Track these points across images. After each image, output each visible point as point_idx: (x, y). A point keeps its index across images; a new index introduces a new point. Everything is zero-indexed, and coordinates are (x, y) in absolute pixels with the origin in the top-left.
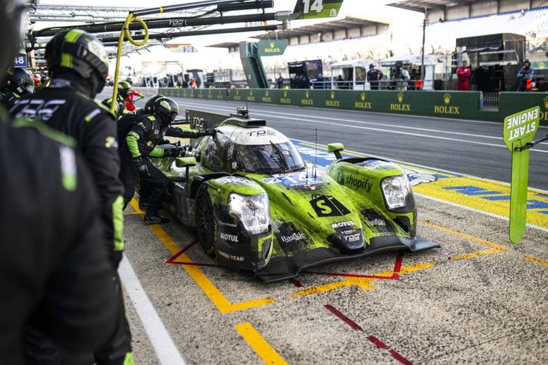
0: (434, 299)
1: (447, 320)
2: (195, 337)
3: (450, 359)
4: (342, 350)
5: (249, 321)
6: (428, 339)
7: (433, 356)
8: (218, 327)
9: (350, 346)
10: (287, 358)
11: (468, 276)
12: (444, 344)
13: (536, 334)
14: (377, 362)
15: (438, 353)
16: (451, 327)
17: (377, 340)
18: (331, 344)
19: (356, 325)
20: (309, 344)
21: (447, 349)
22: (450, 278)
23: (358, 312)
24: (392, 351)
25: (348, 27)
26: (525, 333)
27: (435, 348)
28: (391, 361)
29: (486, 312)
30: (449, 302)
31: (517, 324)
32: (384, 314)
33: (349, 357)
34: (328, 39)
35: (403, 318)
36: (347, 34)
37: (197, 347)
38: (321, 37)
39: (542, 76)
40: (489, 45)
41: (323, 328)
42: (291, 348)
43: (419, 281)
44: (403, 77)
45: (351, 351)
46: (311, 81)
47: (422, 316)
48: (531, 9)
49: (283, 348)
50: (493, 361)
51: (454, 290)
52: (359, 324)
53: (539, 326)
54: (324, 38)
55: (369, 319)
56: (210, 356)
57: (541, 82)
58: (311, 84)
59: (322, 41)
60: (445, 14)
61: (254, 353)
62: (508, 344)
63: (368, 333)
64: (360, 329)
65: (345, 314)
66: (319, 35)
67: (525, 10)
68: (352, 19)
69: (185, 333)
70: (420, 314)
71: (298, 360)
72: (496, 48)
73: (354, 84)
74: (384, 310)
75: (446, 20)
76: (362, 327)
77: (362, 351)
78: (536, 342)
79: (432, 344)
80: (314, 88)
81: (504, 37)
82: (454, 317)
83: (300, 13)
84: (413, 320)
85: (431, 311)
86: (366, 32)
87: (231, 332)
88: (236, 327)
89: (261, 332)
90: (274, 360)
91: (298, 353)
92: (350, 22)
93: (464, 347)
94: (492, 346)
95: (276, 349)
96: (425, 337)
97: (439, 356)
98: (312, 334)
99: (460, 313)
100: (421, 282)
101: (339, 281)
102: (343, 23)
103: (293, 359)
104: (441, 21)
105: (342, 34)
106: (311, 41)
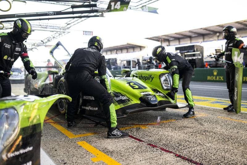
0: (178, 131)
1: (186, 137)
2: (55, 147)
3: (190, 149)
4: (135, 149)
5: (85, 141)
6: (178, 143)
7: (182, 149)
8: (68, 143)
9: (138, 147)
10: (105, 153)
11: (193, 123)
12: (187, 145)
13: (230, 140)
14: (154, 152)
15: (184, 148)
16: (188, 139)
17: (153, 145)
18: (128, 147)
19: (141, 140)
20: (117, 148)
21: (188, 146)
22: (184, 124)
23: (141, 136)
24: (160, 148)
25: (128, 48)
26: (225, 140)
27: (182, 146)
28: (161, 151)
29: (204, 134)
30: (185, 131)
31: (220, 137)
32: (154, 136)
33: (139, 151)
34: (119, 53)
35: (164, 137)
36: (127, 50)
37: (56, 150)
38: (116, 52)
39: (211, 63)
40: (189, 50)
41: (124, 142)
42: (108, 149)
43: (170, 125)
44: (153, 64)
45: (140, 149)
46: (112, 67)
47: (173, 136)
48: (204, 42)
49: (103, 149)
50: (212, 149)
51: (187, 127)
52: (142, 140)
53: (230, 137)
54: (118, 52)
55: (147, 138)
56: (63, 153)
57: (211, 65)
58: (112, 68)
59: (116, 53)
60: (169, 43)
61: (88, 152)
62: (217, 144)
63: (147, 143)
64: (143, 141)
65: (135, 137)
66: (115, 51)
67: (201, 42)
68: (130, 44)
69: (49, 146)
70: (172, 136)
71: (112, 153)
72: (192, 51)
73: (131, 67)
74: (154, 135)
75: (169, 45)
76: (144, 141)
77: (145, 149)
78: (231, 142)
79: (180, 145)
80: (114, 69)
81: (195, 46)
82: (189, 136)
83: (110, 9)
84: (170, 138)
85: (178, 134)
86: (136, 50)
87: (75, 144)
88: (77, 143)
89: (91, 144)
90: (98, 154)
91: (111, 151)
92: (129, 45)
93: (196, 145)
94: (210, 144)
95: (99, 150)
96: (177, 143)
97: (185, 149)
98: (118, 144)
99: (192, 135)
100: (171, 126)
101: (131, 126)
102: (126, 46)
103: (109, 153)
104: (167, 46)
105: (125, 51)
106: (112, 53)
